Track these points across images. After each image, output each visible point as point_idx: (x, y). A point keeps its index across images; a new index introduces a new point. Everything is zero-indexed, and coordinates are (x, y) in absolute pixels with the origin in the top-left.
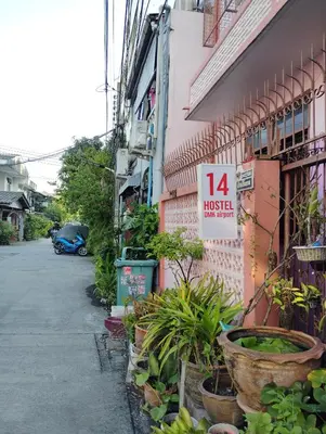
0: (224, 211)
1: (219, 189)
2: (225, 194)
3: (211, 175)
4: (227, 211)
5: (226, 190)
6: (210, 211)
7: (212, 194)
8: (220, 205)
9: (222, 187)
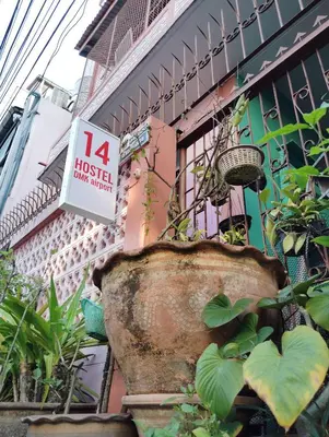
0: (100, 180)
1: (97, 153)
2: (105, 163)
3: (90, 136)
4: (104, 183)
5: (106, 159)
6: (82, 172)
7: (88, 154)
8: (96, 171)
9: (102, 153)
